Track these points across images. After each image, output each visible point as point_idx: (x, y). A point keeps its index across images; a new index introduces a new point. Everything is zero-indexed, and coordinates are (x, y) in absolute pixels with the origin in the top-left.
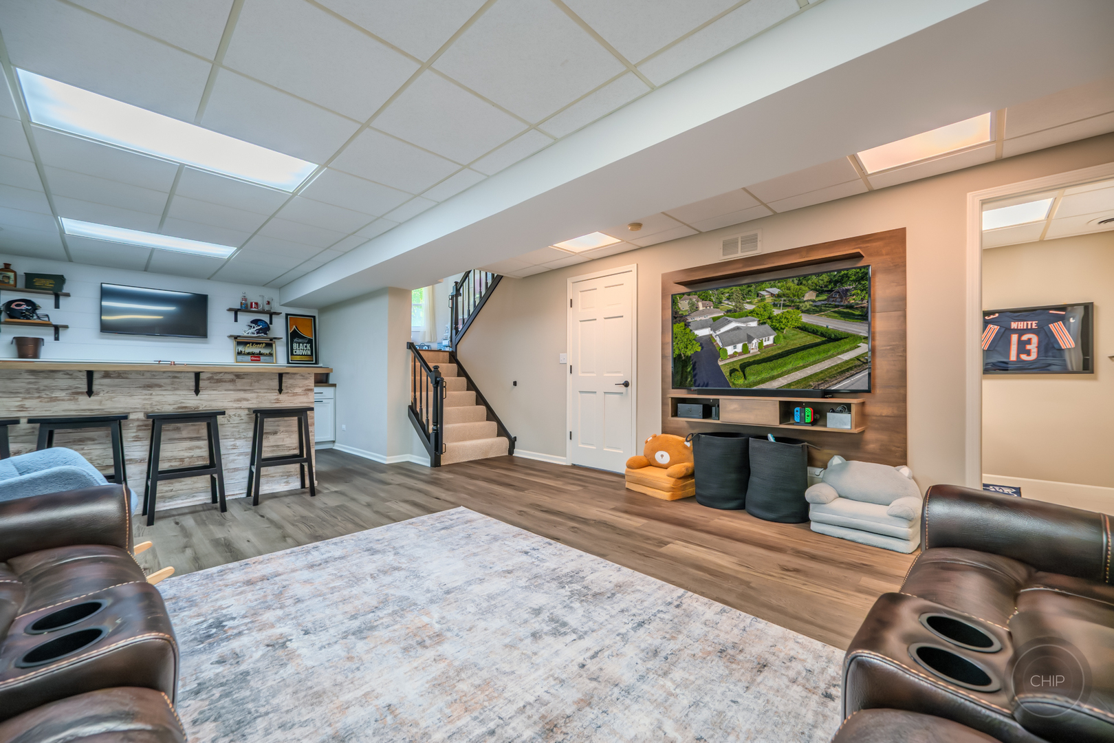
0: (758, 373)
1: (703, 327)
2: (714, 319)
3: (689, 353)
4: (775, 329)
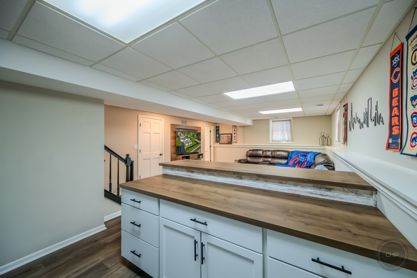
0: (190, 150)
1: (182, 140)
2: (184, 138)
3: (180, 145)
4: (192, 141)
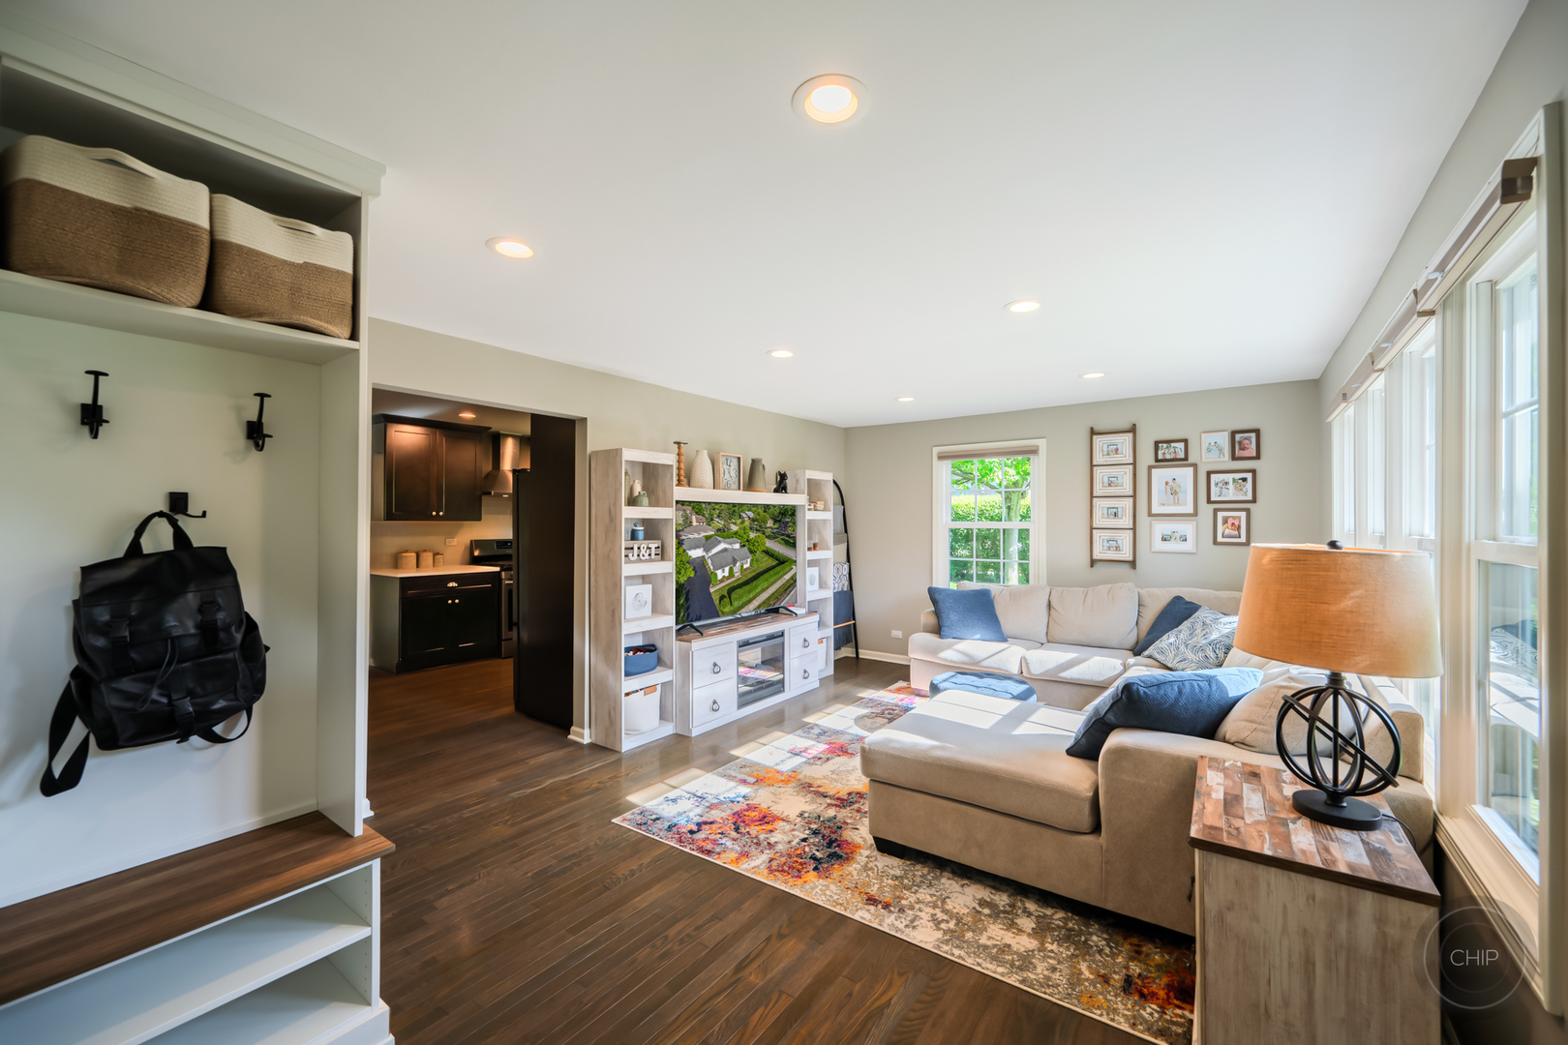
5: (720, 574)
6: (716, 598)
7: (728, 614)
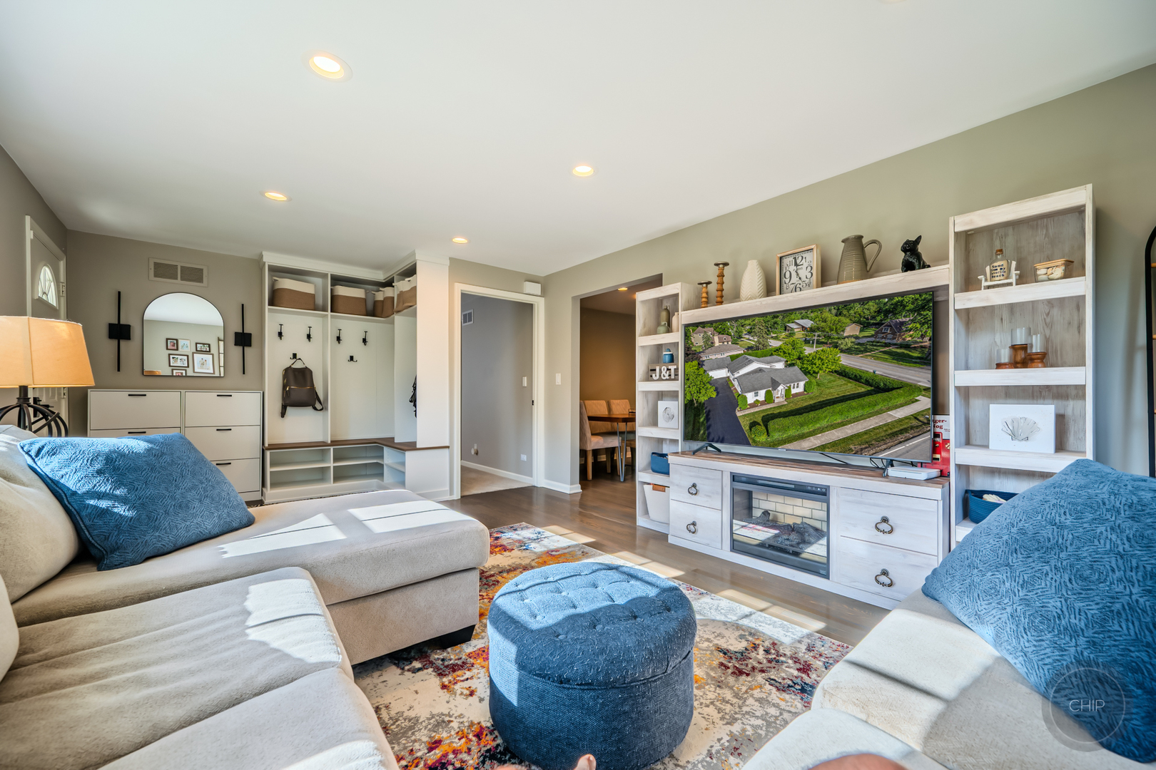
5: (751, 398)
6: (745, 425)
7: (763, 445)
